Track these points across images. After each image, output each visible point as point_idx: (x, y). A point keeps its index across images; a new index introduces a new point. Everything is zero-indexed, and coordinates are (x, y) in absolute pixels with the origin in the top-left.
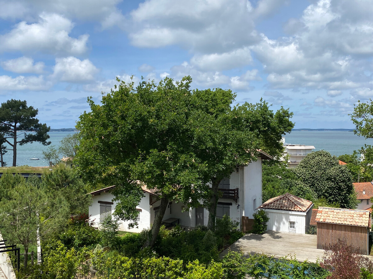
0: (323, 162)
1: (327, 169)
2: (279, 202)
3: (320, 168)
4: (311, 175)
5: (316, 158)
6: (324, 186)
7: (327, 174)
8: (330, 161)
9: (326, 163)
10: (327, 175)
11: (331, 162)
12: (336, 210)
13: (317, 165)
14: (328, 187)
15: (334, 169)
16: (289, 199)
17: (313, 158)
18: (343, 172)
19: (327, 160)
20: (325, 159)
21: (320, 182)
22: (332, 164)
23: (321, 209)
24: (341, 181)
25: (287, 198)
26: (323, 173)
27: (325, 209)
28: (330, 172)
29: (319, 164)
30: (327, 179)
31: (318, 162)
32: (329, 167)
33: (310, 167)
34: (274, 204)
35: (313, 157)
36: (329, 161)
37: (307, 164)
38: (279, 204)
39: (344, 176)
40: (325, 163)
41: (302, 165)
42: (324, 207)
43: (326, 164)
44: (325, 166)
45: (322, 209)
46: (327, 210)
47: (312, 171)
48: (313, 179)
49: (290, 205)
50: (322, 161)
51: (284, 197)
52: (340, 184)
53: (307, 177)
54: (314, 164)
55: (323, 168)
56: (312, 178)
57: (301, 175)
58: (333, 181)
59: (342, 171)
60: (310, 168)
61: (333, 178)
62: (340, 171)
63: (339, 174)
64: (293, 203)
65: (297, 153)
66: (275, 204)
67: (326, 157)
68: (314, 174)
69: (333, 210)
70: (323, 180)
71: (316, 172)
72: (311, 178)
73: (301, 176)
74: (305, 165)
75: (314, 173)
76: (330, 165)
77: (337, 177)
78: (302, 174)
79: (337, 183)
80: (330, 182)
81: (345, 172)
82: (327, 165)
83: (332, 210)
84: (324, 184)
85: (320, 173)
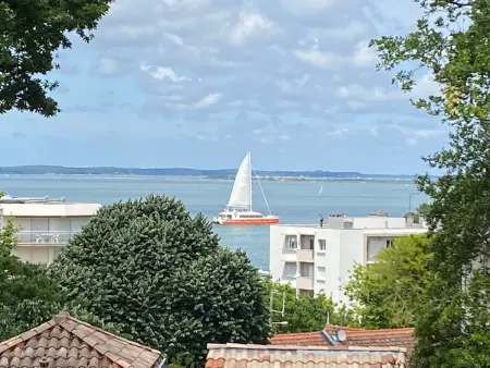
0: (160, 239)
1: (177, 266)
2: (29, 351)
3: (149, 265)
4: (116, 292)
5: (133, 223)
6: (164, 335)
7: (175, 285)
8: (186, 235)
9: (170, 244)
10: (176, 289)
11: (191, 241)
12: (277, 353)
13: (137, 251)
14: (180, 339)
15: (204, 264)
16: (71, 334)
17: (122, 223)
18: (238, 278)
19: (174, 229)
20: (167, 226)
21: (148, 321)
22: (195, 249)
23: (221, 354)
24: (229, 312)
25: (65, 333)
26: (160, 283)
27: (233, 351)
28: (188, 279)
29: (146, 247)
30: (177, 307)
31: (143, 240)
32: (182, 257)
33: (111, 258)
34: (10, 359)
35: (121, 218)
36: (182, 235)
37: (97, 249)
38: (33, 359)
39: (238, 291)
40: (168, 241)
41: (75, 256)
42: (229, 345)
43: (170, 248)
44: (166, 256)
45: (222, 351)
46: (244, 355)
47: (119, 275)
48: (119, 307)
49: (78, 359)
50: (154, 234)
51: (51, 329)
52: (226, 324)
53: (99, 298)
54: (127, 248)
55: (161, 261)
56: (116, 306)
57: (76, 290)
58: (197, 315)
59: (232, 274)
60: (112, 263)
61: (199, 302)
62: (225, 273)
63: (222, 284)
64: (91, 348)
65: (36, 232)
66: (15, 360)
67: (169, 219)
68: (125, 289)
69: (267, 353)
70: (162, 312)
71: (132, 278)
72: (112, 302)
73: (75, 296)
74: (88, 253)
75: (126, 283)
76: (186, 251)
77: (215, 295)
78: (81, 289)
79: (216, 321)
80: (189, 318)
81: (243, 278)
82: (175, 250)
83: (262, 355)
84: (163, 326)
85: (150, 284)
